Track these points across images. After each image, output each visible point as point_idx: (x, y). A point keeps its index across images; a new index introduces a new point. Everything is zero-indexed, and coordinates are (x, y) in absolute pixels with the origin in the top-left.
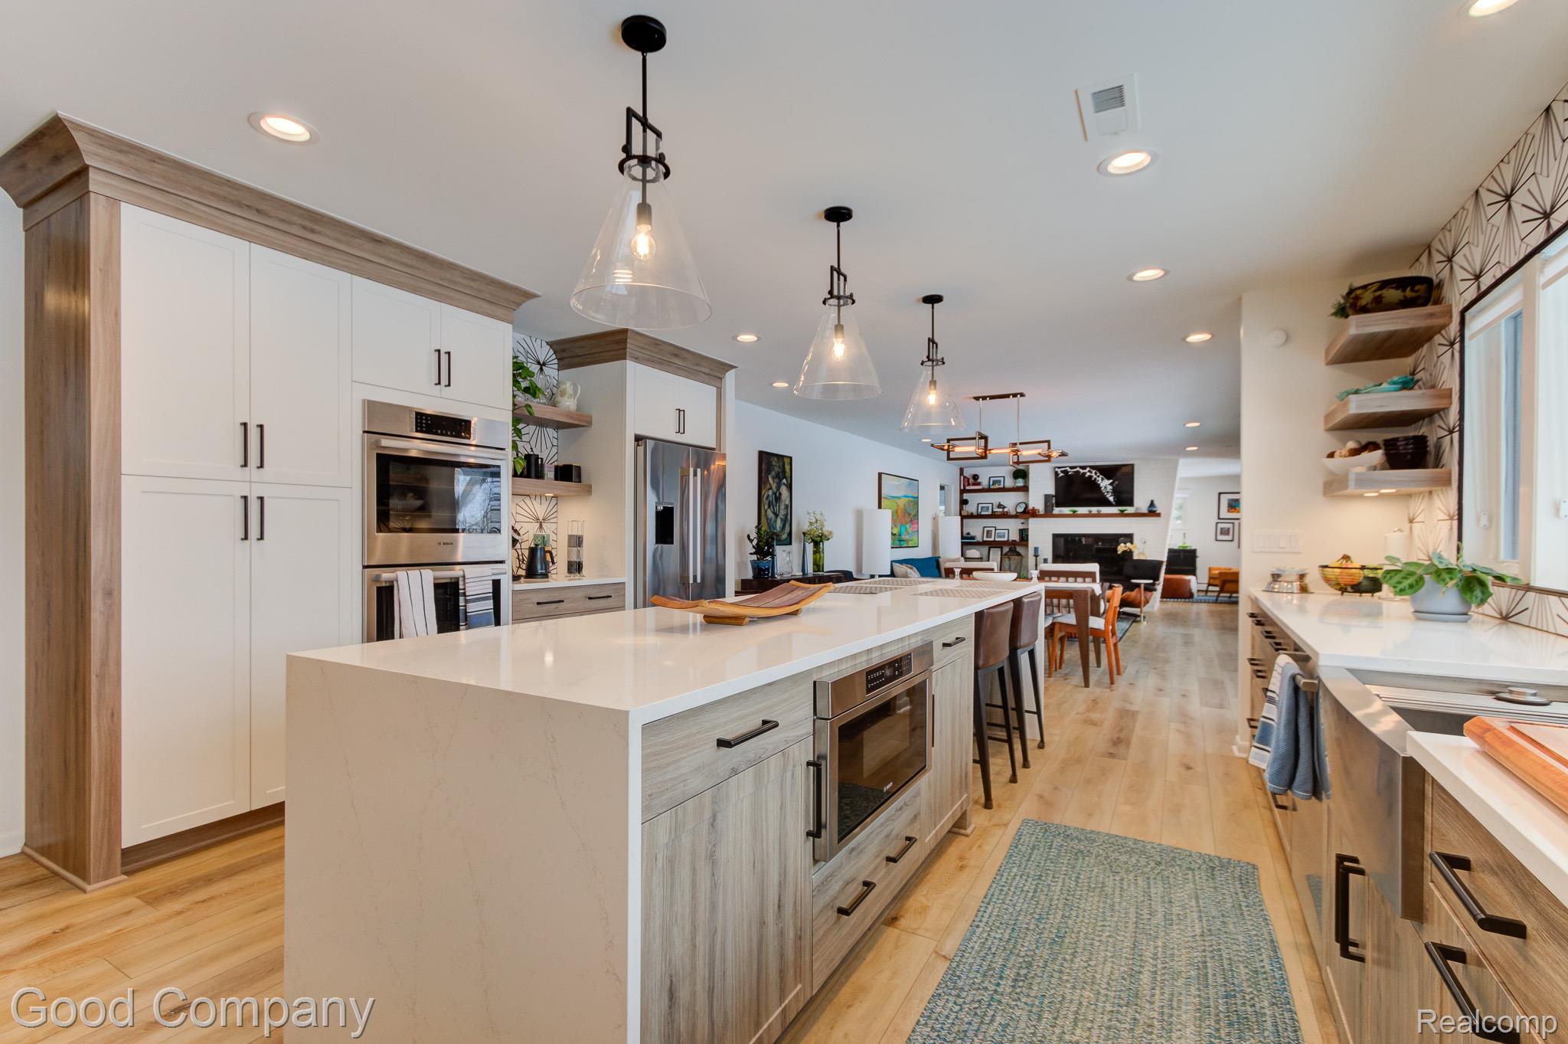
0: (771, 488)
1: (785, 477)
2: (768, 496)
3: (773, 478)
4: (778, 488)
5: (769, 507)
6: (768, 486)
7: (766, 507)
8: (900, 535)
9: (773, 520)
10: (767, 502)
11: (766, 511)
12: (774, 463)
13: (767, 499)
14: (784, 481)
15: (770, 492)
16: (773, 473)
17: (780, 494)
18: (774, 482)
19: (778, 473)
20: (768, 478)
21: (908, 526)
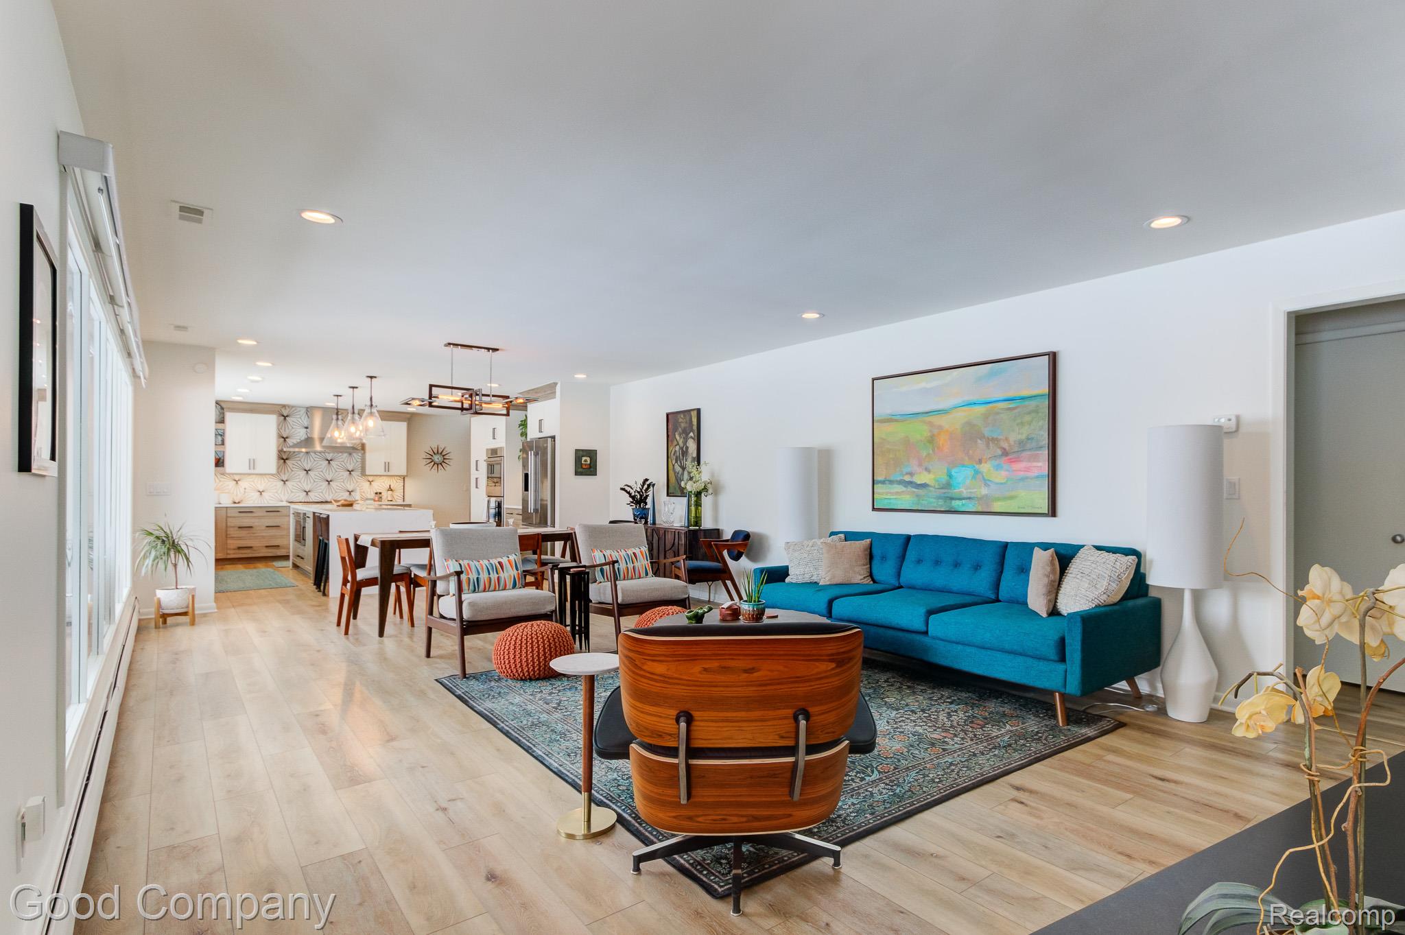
0: (678, 444)
1: (692, 430)
2: (675, 451)
3: (680, 435)
4: (685, 442)
5: (676, 462)
6: (675, 443)
7: (674, 462)
8: (948, 485)
9: (680, 473)
10: (675, 457)
11: (674, 465)
12: (680, 420)
13: (674, 454)
14: (691, 434)
15: (677, 448)
16: (680, 429)
17: (687, 448)
18: (680, 437)
19: (685, 428)
20: (675, 435)
21: (986, 468)
